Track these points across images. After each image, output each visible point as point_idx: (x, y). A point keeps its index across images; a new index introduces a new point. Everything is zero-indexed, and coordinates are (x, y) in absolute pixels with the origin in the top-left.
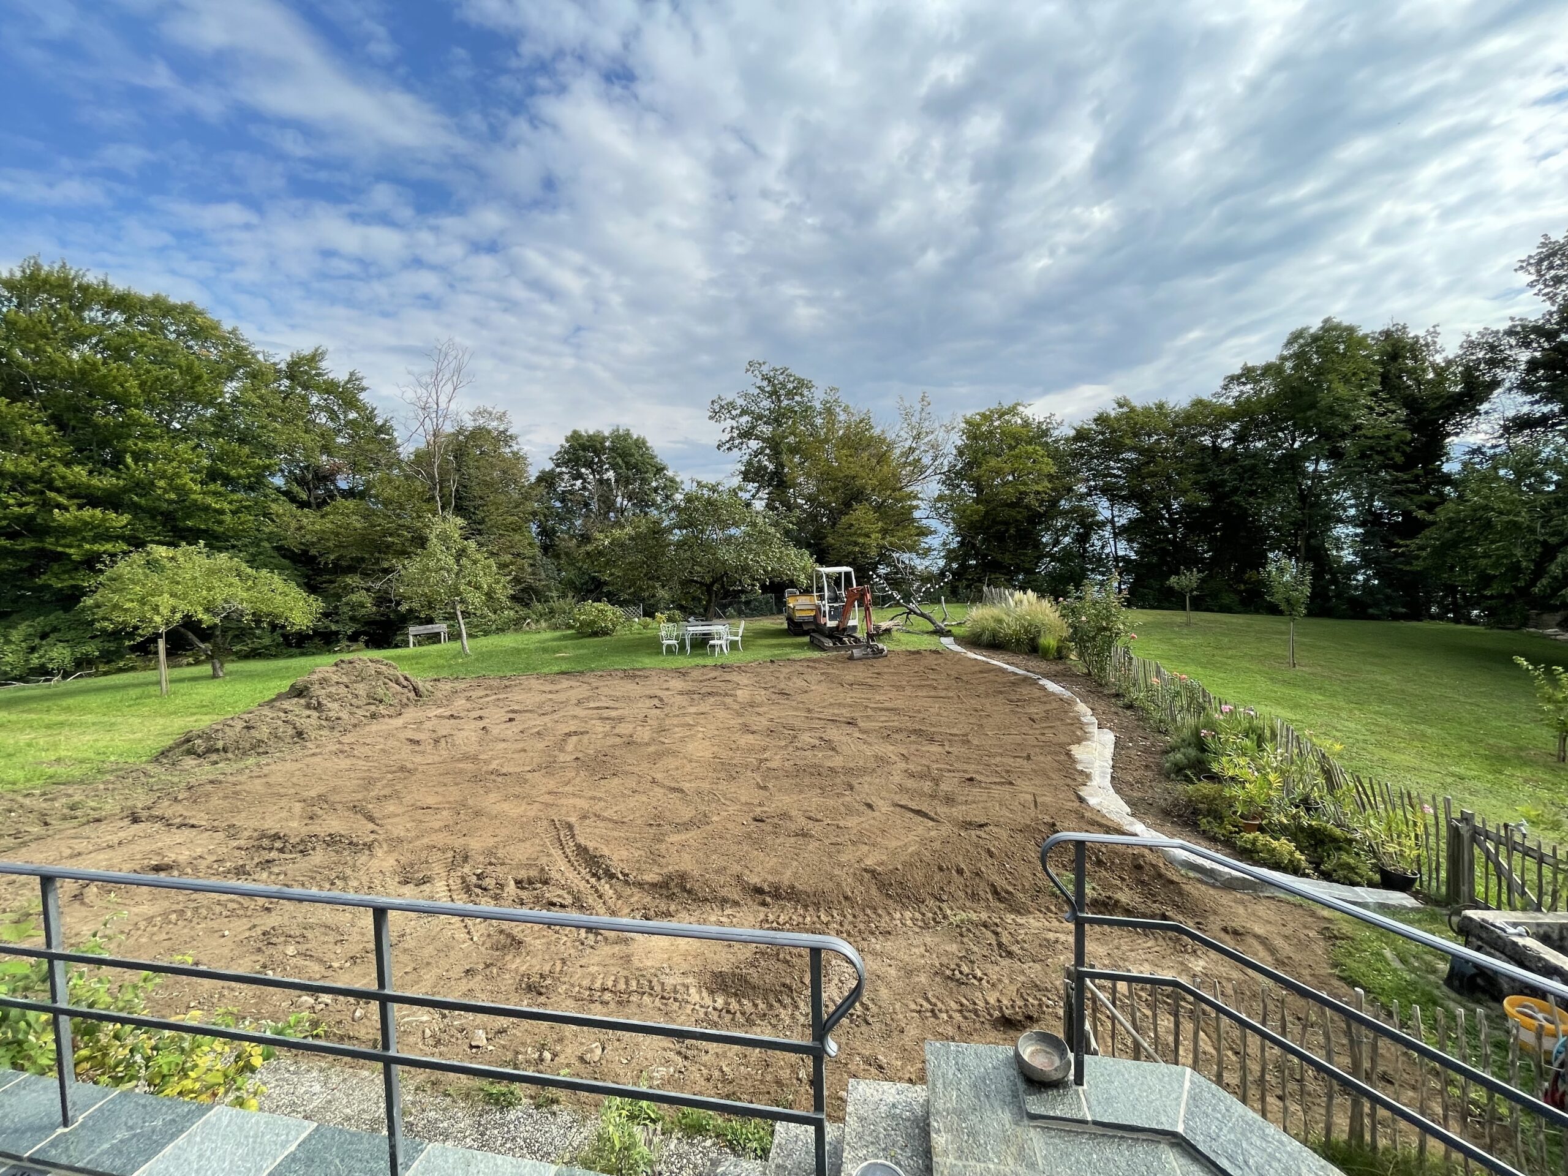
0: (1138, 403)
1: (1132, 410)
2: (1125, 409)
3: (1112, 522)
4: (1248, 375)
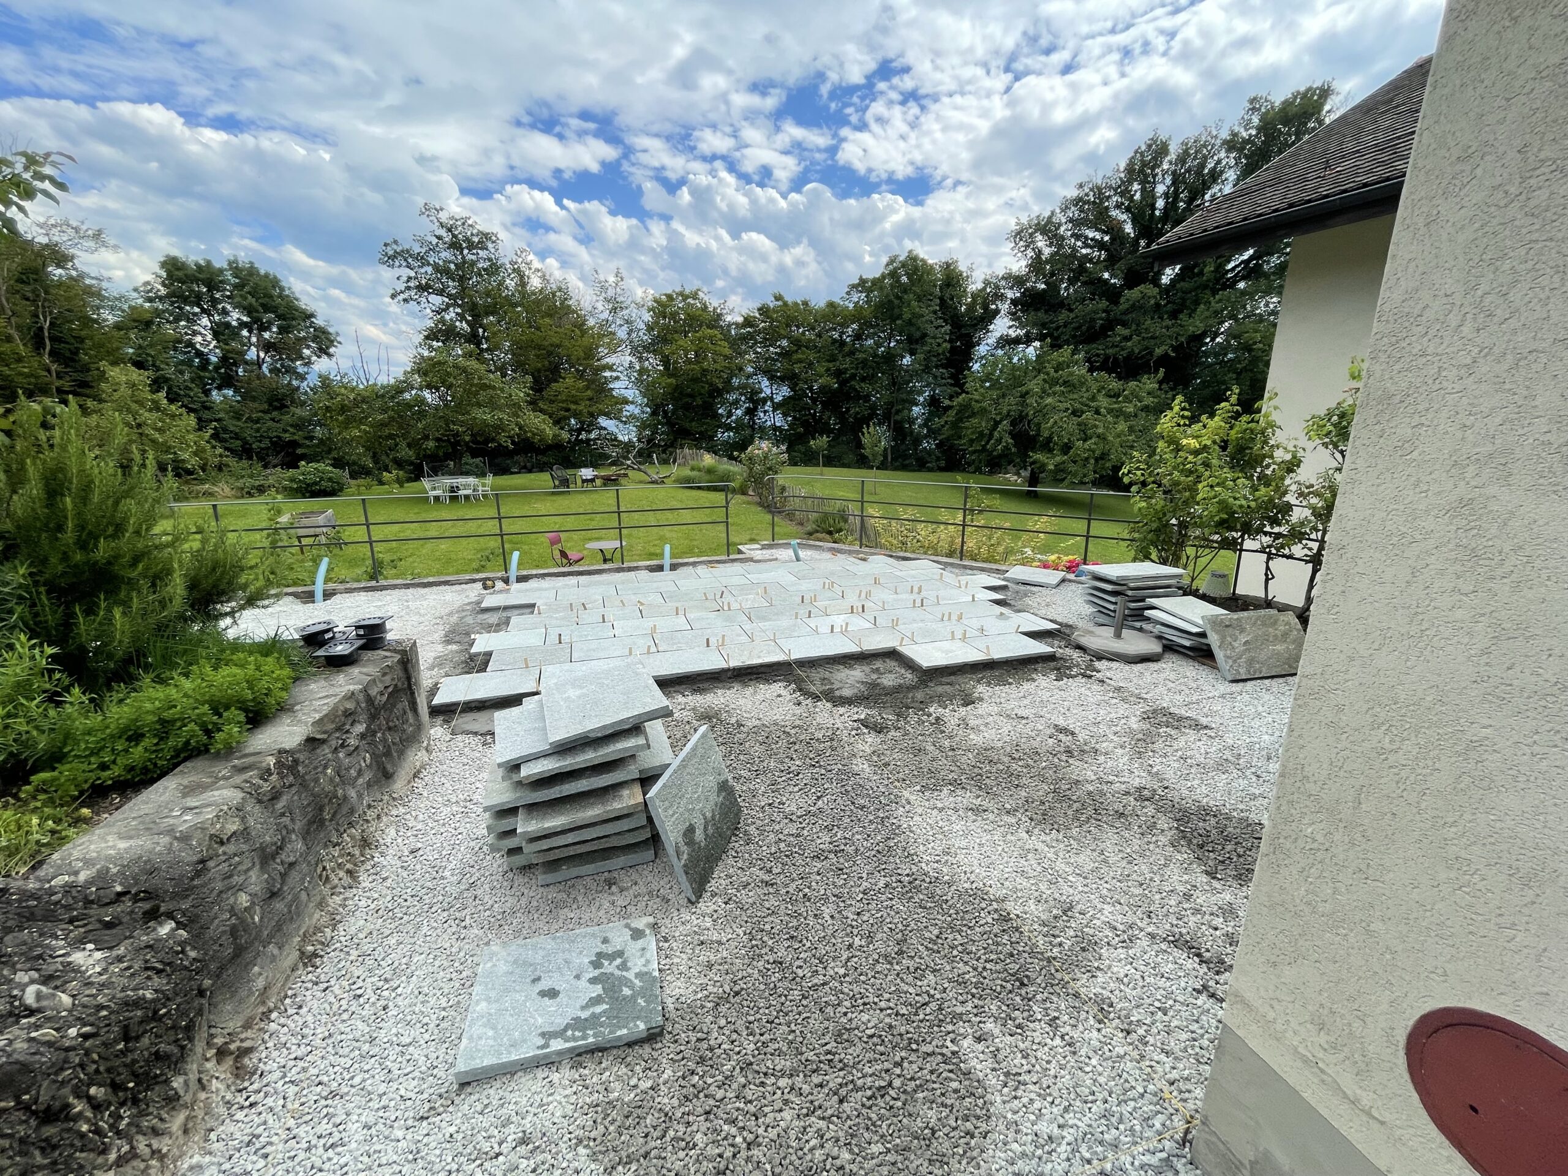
0: (789, 299)
1: (785, 304)
2: (780, 303)
3: (772, 399)
4: (862, 285)
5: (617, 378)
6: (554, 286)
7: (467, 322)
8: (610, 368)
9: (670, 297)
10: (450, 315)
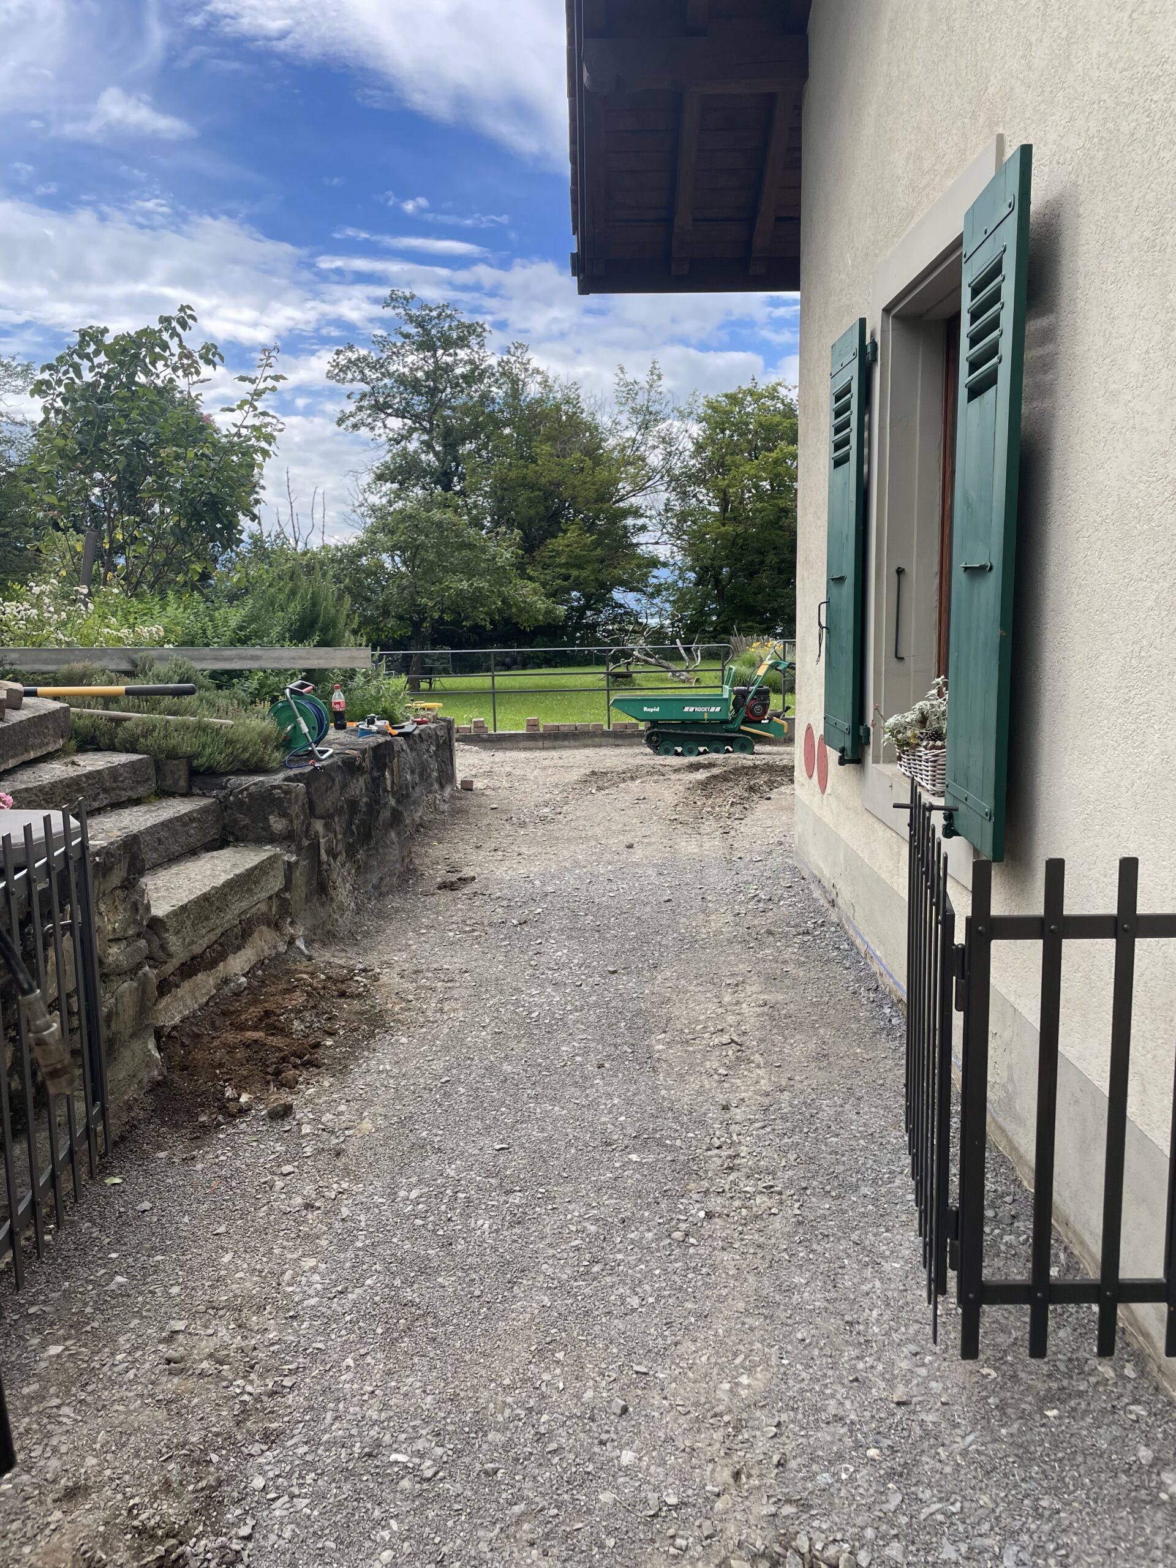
5: (643, 528)
6: (559, 395)
7: (436, 454)
8: (636, 513)
9: (733, 399)
10: (413, 446)
